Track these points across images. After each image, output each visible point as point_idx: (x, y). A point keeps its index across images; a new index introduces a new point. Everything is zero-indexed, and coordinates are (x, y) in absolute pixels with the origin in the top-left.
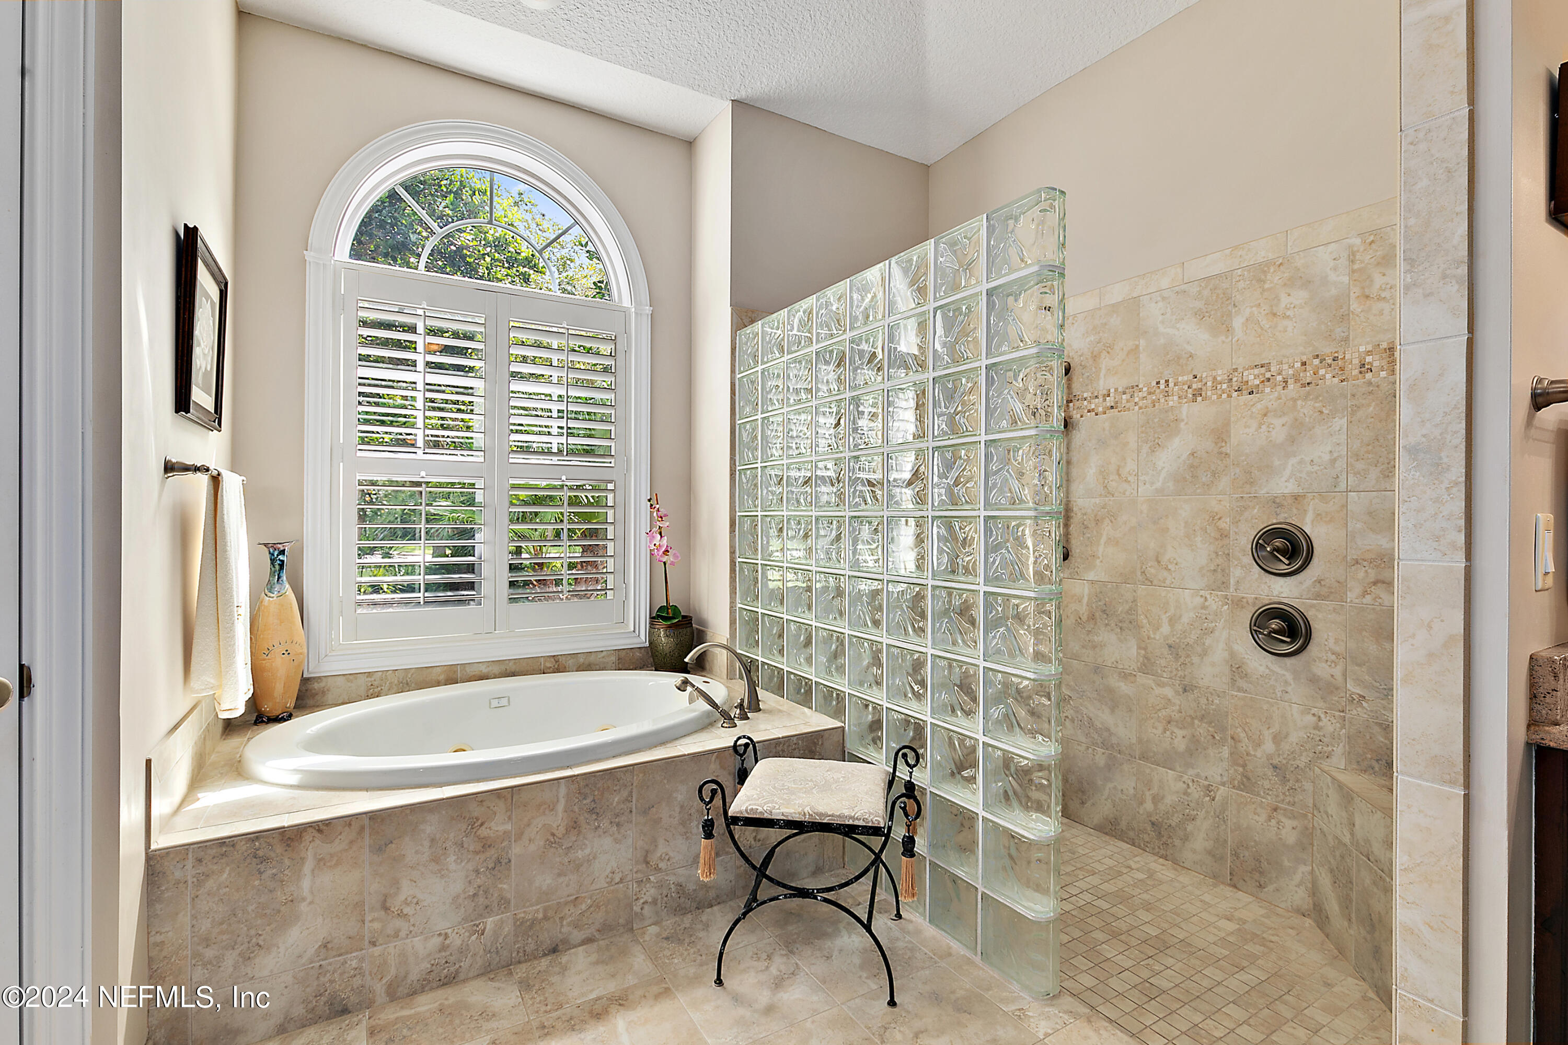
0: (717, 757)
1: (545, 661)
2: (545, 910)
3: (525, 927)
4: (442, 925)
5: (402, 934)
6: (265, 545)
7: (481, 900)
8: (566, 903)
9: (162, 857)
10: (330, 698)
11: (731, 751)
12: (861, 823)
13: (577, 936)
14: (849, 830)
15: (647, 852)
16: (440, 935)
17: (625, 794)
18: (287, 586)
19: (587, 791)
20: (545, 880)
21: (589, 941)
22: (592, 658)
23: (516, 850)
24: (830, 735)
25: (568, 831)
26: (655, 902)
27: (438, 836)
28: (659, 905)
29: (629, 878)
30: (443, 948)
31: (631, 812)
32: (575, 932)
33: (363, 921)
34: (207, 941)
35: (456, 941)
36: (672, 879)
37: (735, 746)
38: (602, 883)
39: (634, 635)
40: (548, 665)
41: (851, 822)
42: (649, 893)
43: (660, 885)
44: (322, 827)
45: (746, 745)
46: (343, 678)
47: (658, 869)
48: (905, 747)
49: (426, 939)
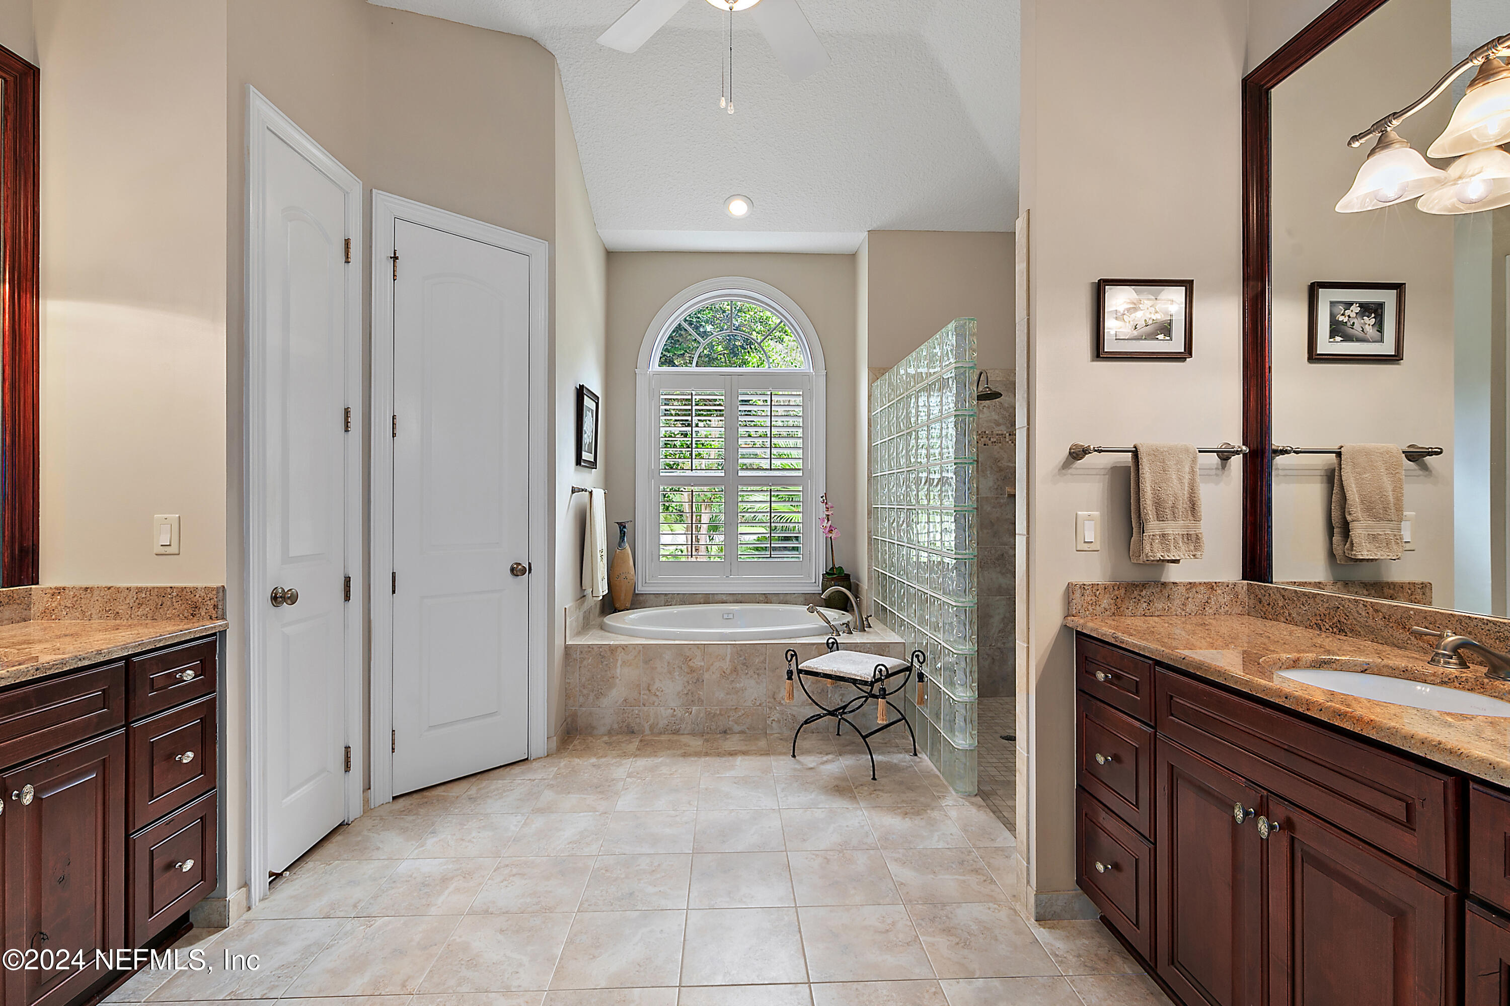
0: (816, 647)
1: (759, 597)
2: (721, 710)
3: (711, 716)
4: (673, 705)
5: (656, 704)
6: (617, 523)
7: (690, 697)
8: (731, 709)
9: (569, 648)
10: (647, 605)
11: (826, 645)
12: (859, 678)
13: (737, 728)
14: (854, 681)
15: (774, 693)
16: (672, 709)
17: (762, 658)
18: (627, 544)
19: (742, 653)
20: (721, 695)
21: (742, 732)
22: (788, 597)
23: (706, 676)
24: (894, 647)
25: (731, 672)
26: (779, 721)
27: (671, 661)
28: (782, 723)
29: (764, 705)
30: (673, 716)
31: (765, 669)
32: (736, 726)
33: (640, 694)
34: (584, 687)
35: (679, 713)
36: (789, 711)
37: (828, 643)
38: (749, 703)
39: (815, 584)
40: (761, 599)
41: (854, 677)
42: (776, 716)
43: (782, 713)
44: (625, 648)
45: (833, 643)
46: (654, 596)
47: (780, 703)
48: (919, 651)
49: (666, 709)
